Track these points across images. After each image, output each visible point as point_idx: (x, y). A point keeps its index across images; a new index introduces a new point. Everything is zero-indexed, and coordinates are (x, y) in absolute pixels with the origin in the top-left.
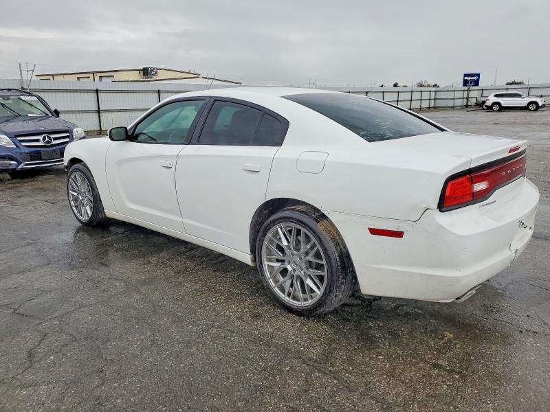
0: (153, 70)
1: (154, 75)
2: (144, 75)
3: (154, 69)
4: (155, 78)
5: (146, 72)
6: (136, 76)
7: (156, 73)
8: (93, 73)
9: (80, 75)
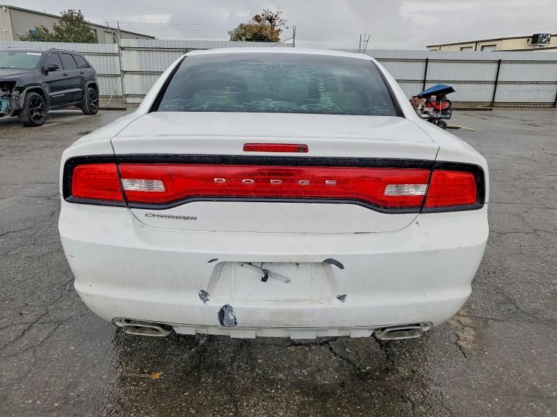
0: (544, 36)
1: (545, 42)
2: (533, 42)
3: (547, 35)
4: (546, 45)
5: (535, 39)
6: (523, 44)
7: (549, 40)
8: (477, 42)
9: (463, 45)
